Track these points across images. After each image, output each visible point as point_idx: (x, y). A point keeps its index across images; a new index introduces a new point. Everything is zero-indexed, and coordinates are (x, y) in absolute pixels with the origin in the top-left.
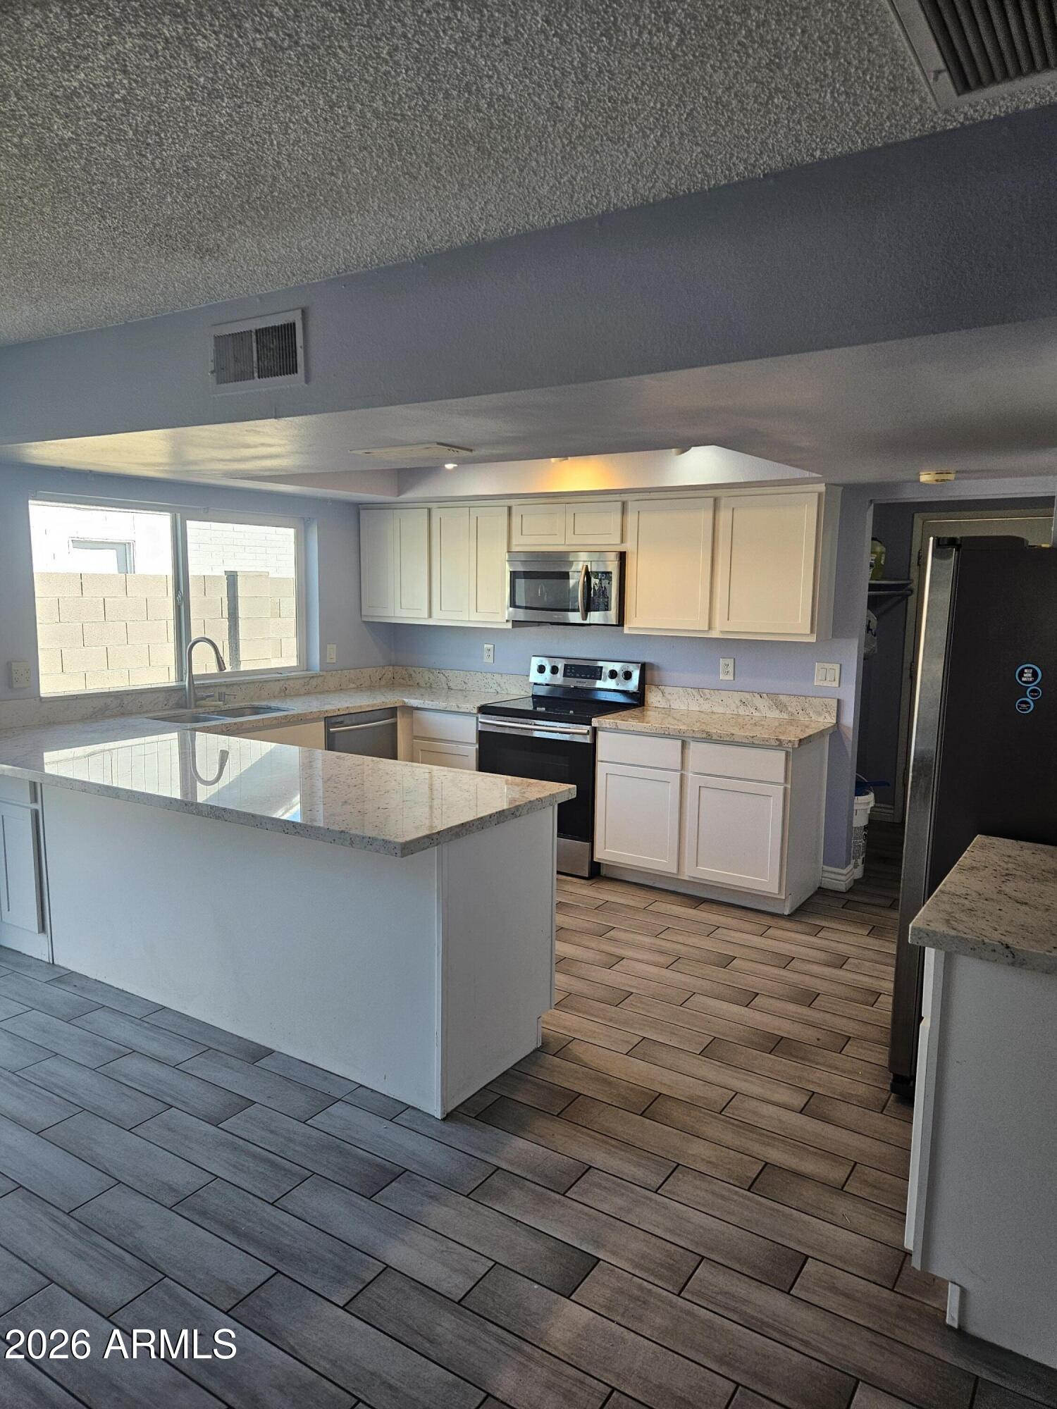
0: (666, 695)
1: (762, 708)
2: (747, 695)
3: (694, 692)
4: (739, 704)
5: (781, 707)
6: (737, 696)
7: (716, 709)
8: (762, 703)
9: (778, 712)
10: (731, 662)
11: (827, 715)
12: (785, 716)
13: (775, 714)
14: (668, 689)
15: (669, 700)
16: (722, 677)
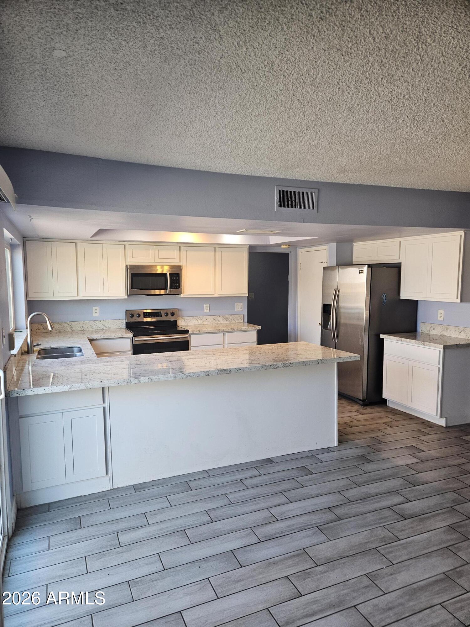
0: (185, 320)
1: (220, 320)
2: (215, 316)
3: (197, 318)
4: (212, 320)
5: (226, 319)
6: (212, 317)
7: (204, 323)
8: (220, 319)
9: (225, 321)
10: (208, 305)
11: (240, 320)
12: (228, 322)
13: (225, 322)
14: (186, 318)
15: (187, 322)
16: (205, 311)
